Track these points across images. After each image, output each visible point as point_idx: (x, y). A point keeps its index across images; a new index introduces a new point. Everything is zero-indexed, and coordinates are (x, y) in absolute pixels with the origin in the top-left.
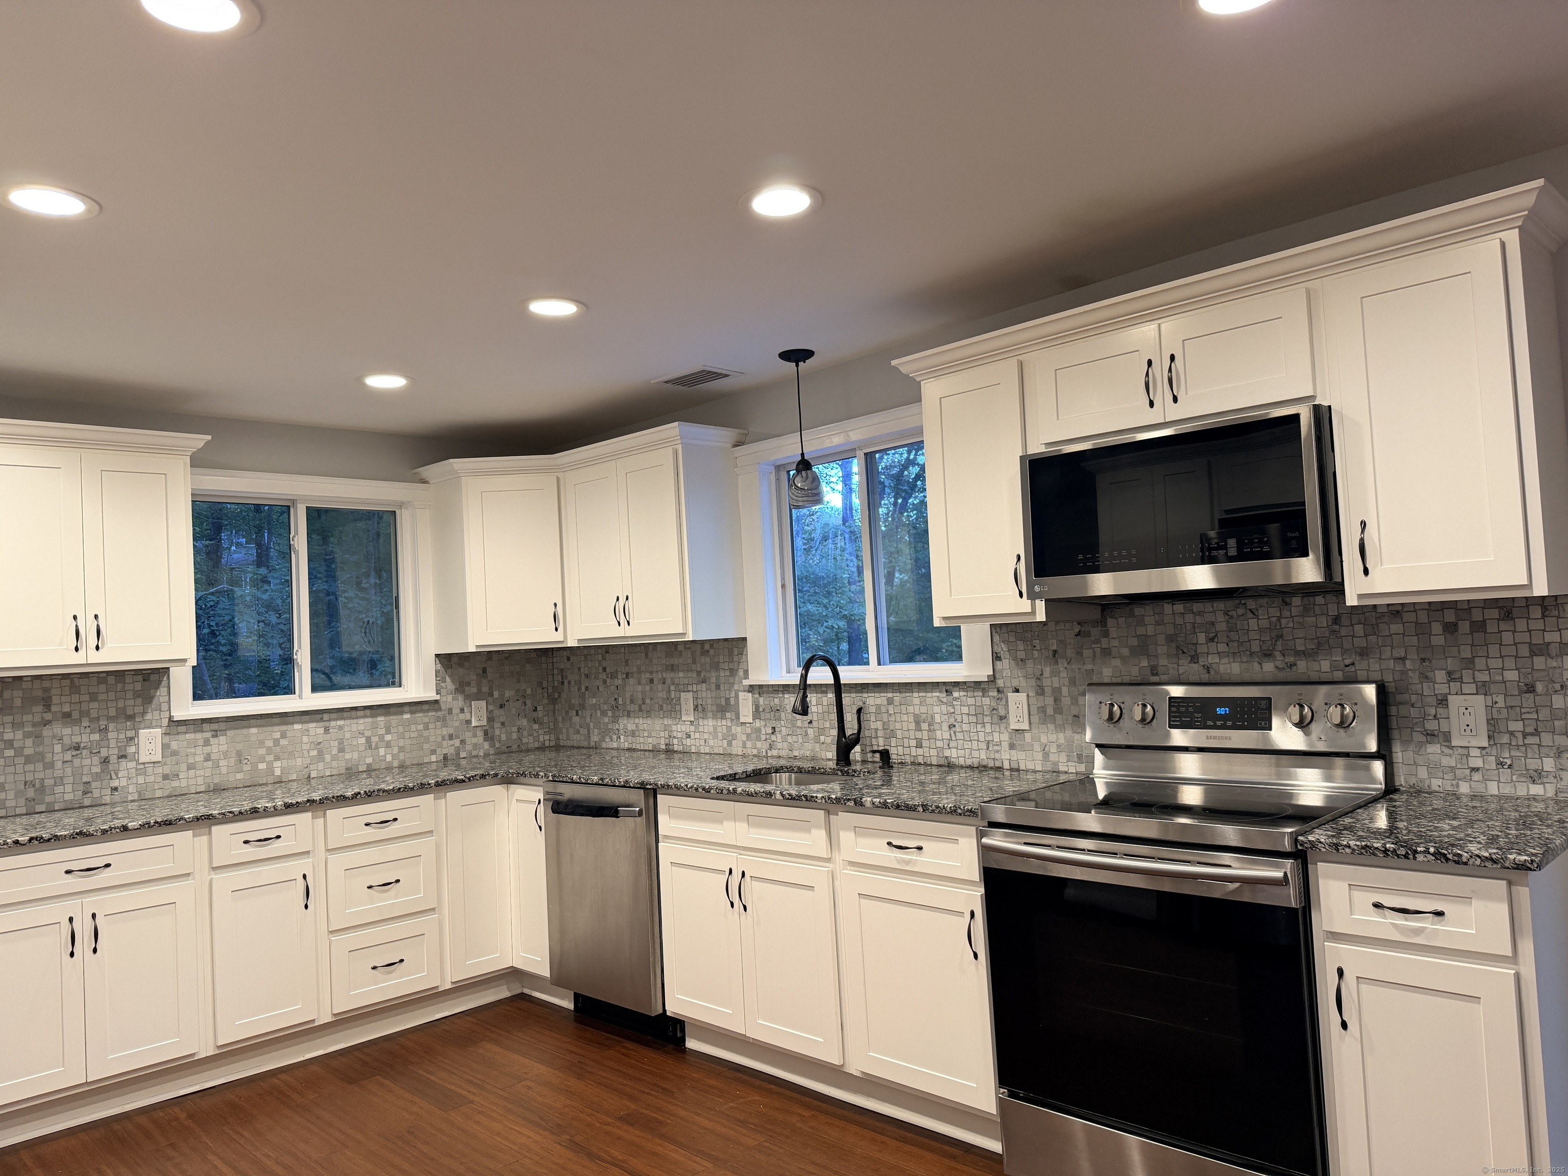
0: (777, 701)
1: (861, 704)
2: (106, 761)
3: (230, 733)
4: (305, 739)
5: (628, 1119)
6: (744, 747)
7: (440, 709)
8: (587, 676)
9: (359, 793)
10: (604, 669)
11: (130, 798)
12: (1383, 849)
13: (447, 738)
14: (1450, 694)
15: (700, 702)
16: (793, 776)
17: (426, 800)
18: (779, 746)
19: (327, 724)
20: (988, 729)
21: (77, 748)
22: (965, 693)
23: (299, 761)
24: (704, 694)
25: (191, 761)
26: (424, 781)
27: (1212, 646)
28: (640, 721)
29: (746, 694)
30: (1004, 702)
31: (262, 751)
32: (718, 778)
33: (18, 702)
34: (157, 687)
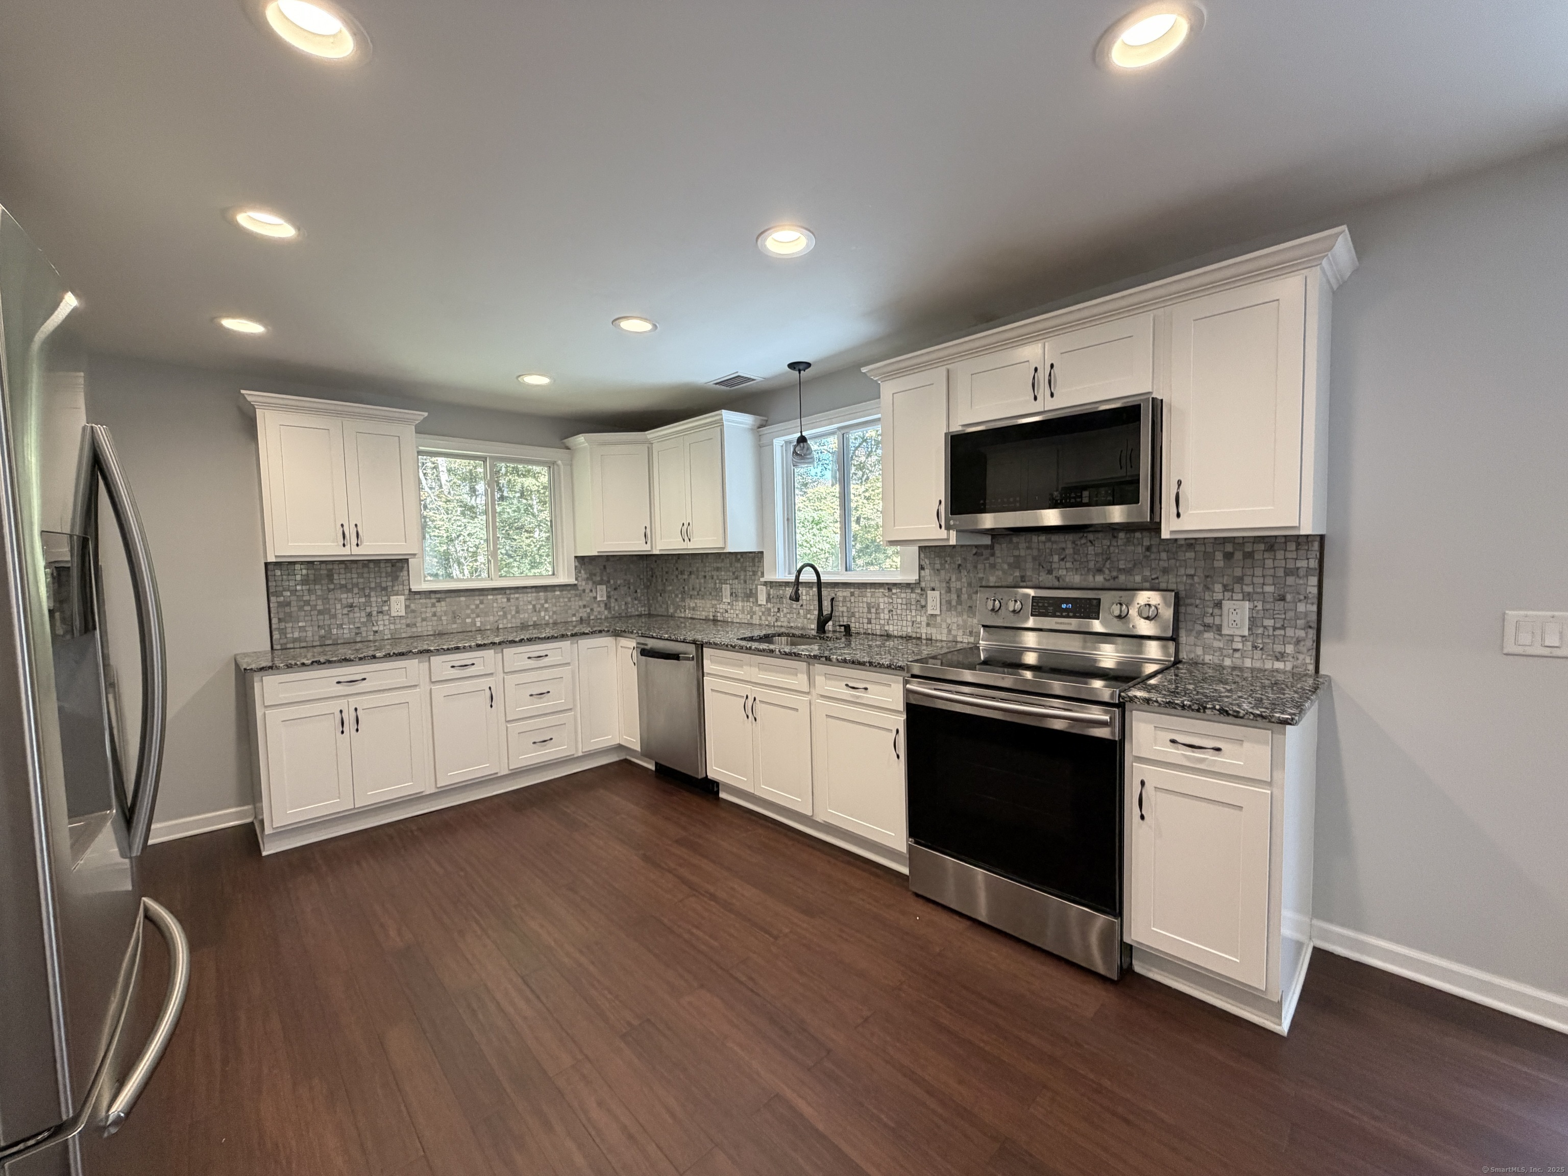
0: (781, 592)
1: (833, 595)
2: (370, 615)
3: (448, 600)
4: (495, 605)
5: (679, 842)
6: (760, 619)
7: (578, 589)
8: (667, 573)
9: (523, 639)
10: (677, 569)
11: (386, 637)
12: (1182, 705)
13: (582, 607)
14: (1224, 599)
15: (734, 591)
16: (789, 638)
17: (566, 644)
18: (782, 620)
19: (508, 596)
20: (914, 614)
21: (351, 606)
22: (900, 591)
23: (491, 618)
24: (736, 586)
25: (423, 616)
26: (564, 633)
27: (1062, 563)
28: (697, 601)
29: (762, 587)
30: (924, 596)
31: (469, 612)
32: (741, 639)
34: (401, 571)
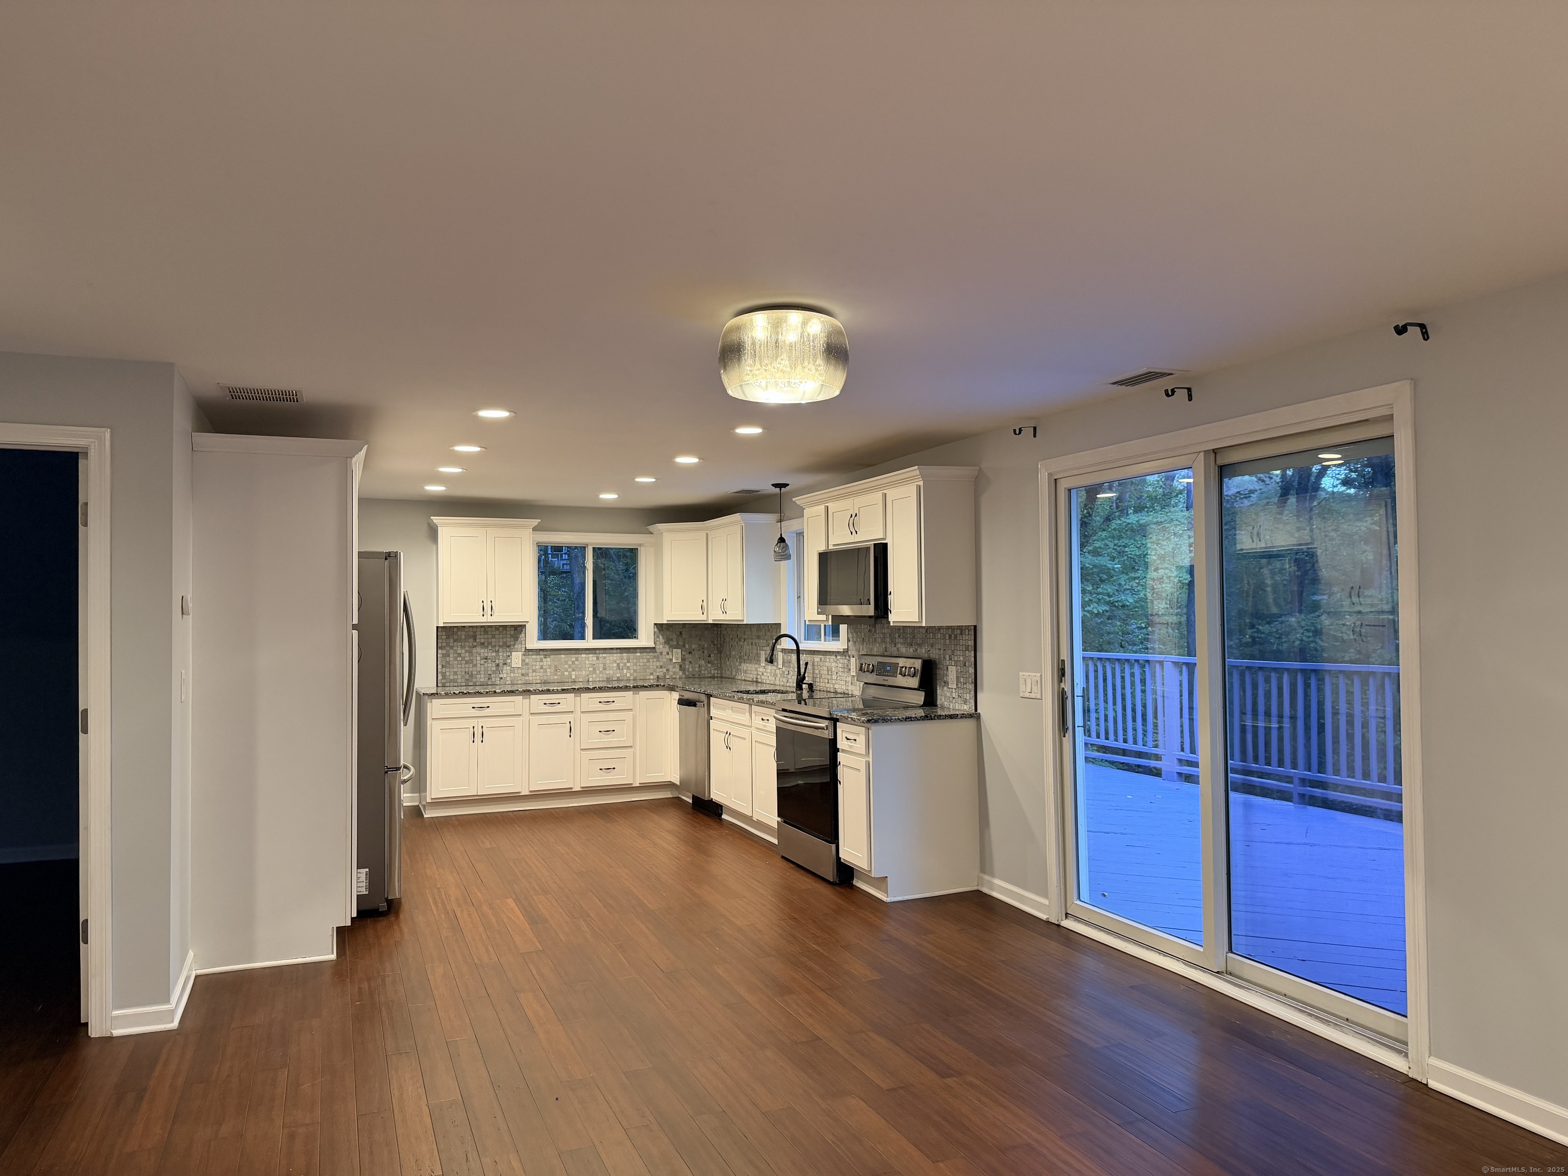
1: (808, 660)
2: (498, 665)
3: (552, 657)
7: (656, 652)
9: (595, 687)
11: (507, 683)
13: (659, 667)
14: (949, 665)
17: (629, 694)
19: (598, 655)
20: (846, 675)
21: (486, 659)
22: (840, 657)
25: (534, 668)
26: (628, 685)
29: (780, 653)
30: (850, 661)
31: (566, 666)
32: (738, 691)
33: (463, 637)
34: (521, 634)
